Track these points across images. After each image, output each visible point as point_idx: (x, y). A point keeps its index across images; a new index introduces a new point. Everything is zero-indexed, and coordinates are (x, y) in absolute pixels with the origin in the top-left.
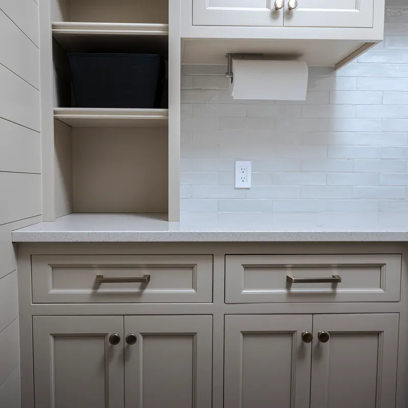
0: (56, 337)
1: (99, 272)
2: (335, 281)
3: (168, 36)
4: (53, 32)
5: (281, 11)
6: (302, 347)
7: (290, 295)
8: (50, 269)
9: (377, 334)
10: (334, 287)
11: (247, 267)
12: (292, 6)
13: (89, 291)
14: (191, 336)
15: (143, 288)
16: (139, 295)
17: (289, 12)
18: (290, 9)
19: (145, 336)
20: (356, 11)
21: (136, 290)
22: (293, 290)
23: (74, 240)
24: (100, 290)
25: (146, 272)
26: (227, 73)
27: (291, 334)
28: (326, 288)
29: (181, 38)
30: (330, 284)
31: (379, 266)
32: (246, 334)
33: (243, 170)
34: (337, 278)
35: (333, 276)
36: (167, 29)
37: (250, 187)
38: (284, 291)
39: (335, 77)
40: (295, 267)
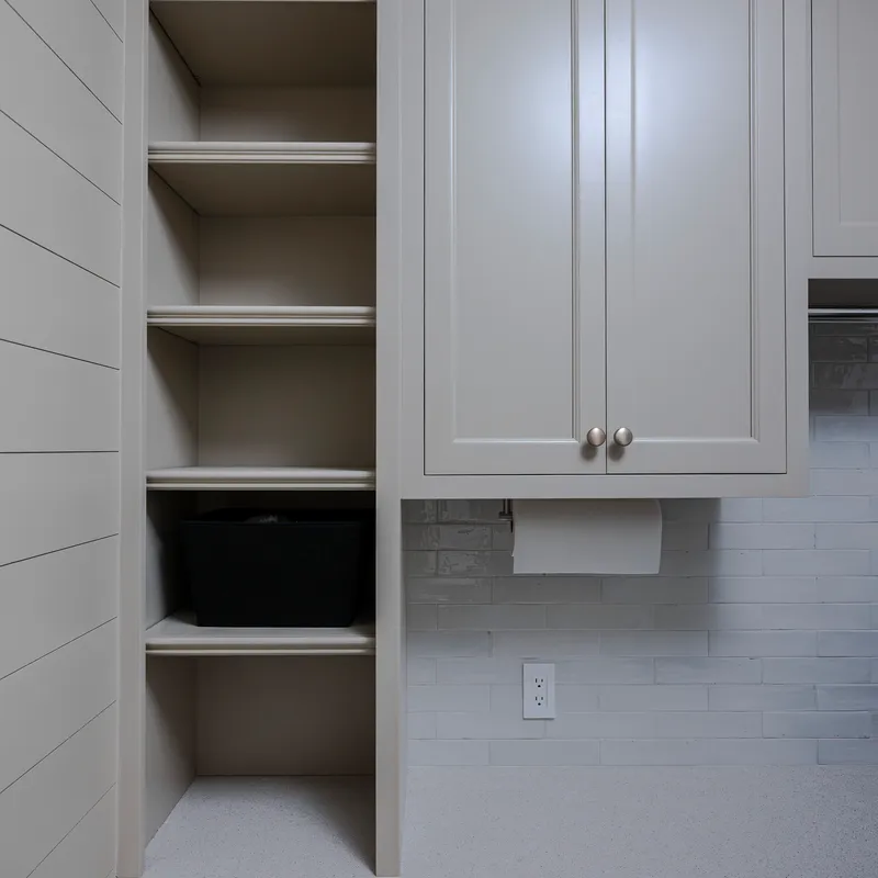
3: (375, 492)
5: (602, 450)
12: (623, 440)
17: (617, 450)
18: (618, 445)
20: (752, 440)
29: (404, 502)
33: (539, 682)
37: (553, 717)
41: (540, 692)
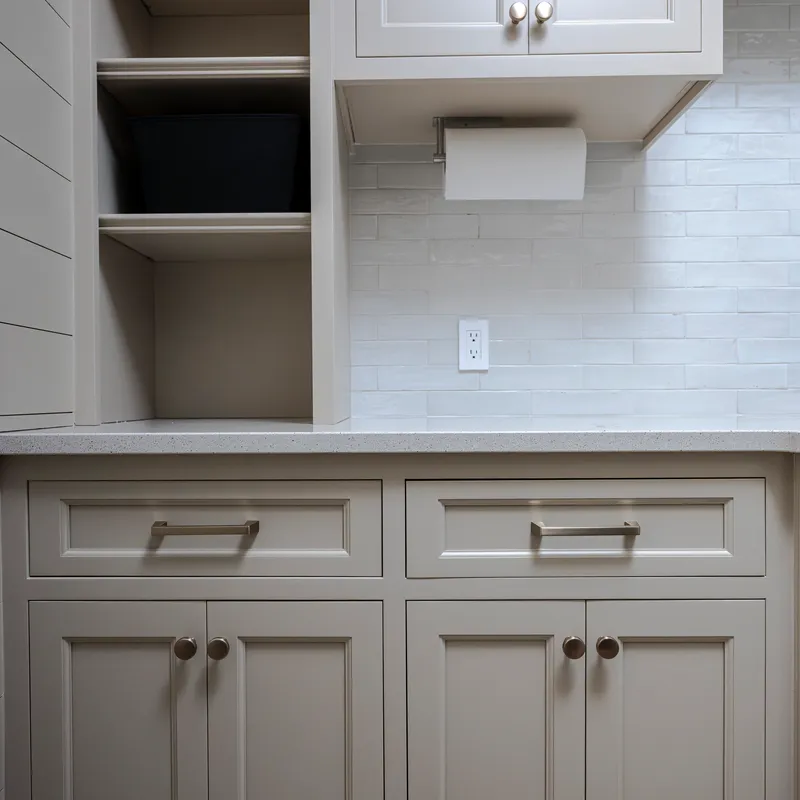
0: (75, 643)
1: (159, 516)
2: (629, 534)
3: (309, 79)
4: (98, 76)
5: (523, 25)
6: (566, 668)
7: (539, 561)
8: (65, 509)
9: (721, 642)
10: (628, 545)
11: (449, 505)
12: (544, 13)
13: (139, 553)
14: (341, 643)
15: (245, 546)
16: (235, 560)
17: (539, 27)
18: (541, 21)
19: (250, 643)
20: (668, 21)
21: (231, 551)
22: (544, 552)
23: (107, 450)
24: (162, 552)
25: (251, 516)
26: (436, 155)
27: (542, 641)
28: (612, 548)
29: (337, 84)
30: (621, 538)
31: (720, 503)
32: (450, 641)
33: (474, 337)
34: (632, 526)
35: (626, 524)
36: (306, 65)
37: (486, 368)
38: (526, 553)
39: (645, 160)
40: (549, 505)
41: (475, 346)
